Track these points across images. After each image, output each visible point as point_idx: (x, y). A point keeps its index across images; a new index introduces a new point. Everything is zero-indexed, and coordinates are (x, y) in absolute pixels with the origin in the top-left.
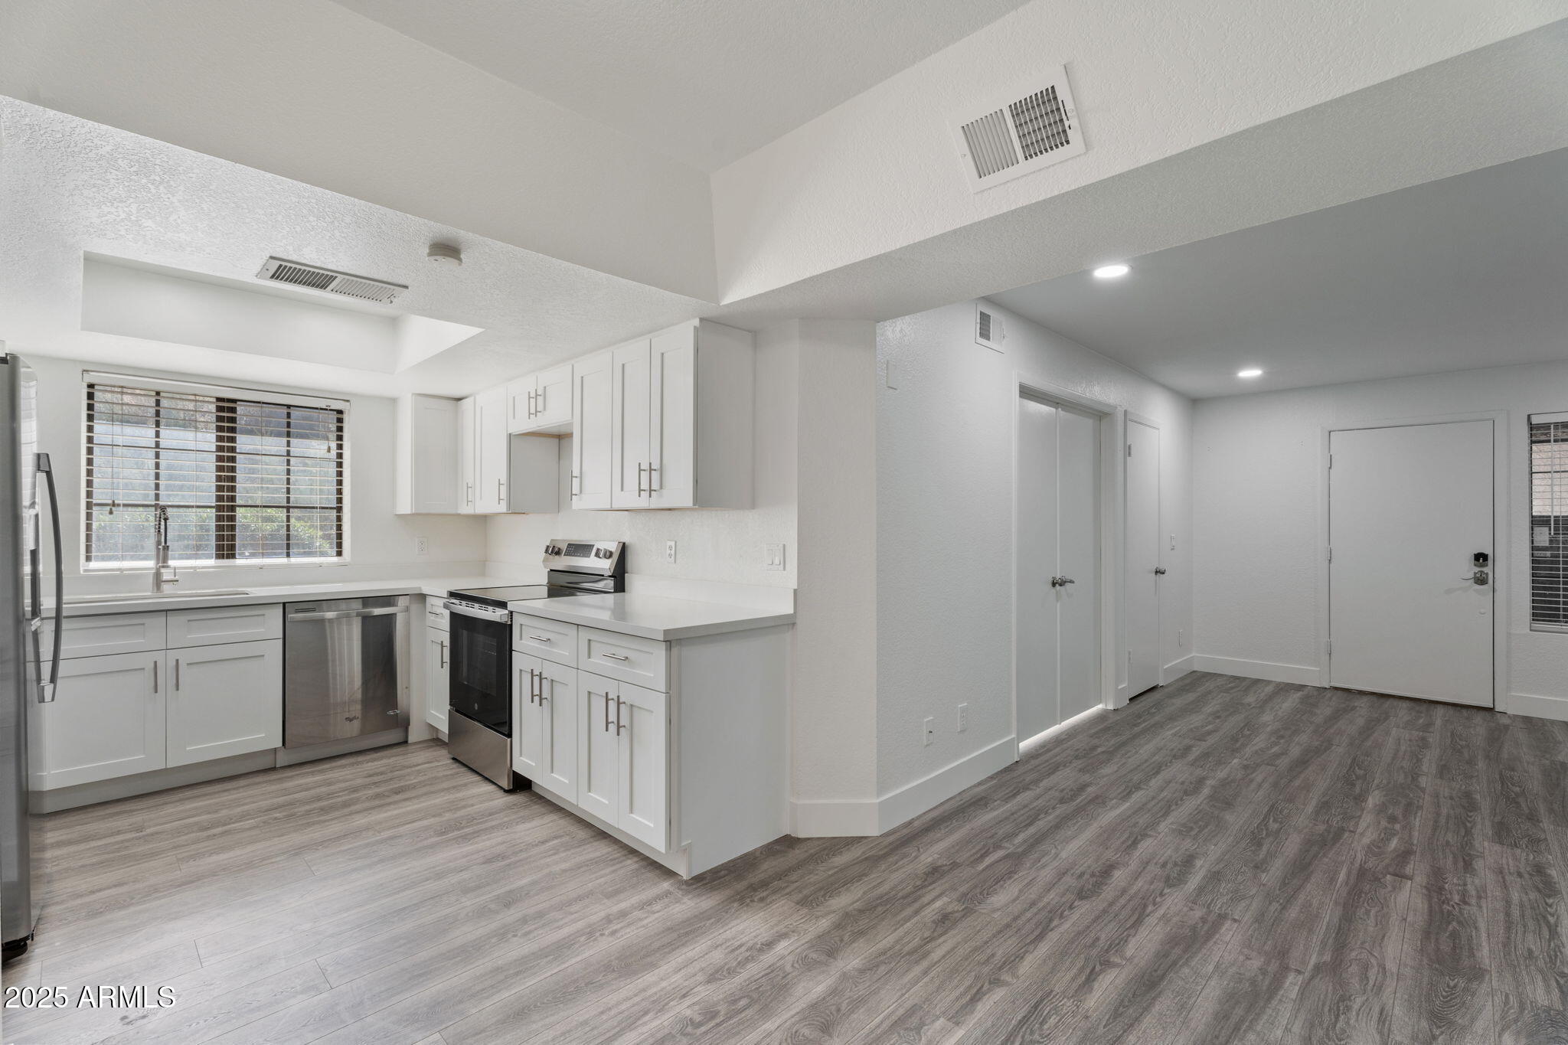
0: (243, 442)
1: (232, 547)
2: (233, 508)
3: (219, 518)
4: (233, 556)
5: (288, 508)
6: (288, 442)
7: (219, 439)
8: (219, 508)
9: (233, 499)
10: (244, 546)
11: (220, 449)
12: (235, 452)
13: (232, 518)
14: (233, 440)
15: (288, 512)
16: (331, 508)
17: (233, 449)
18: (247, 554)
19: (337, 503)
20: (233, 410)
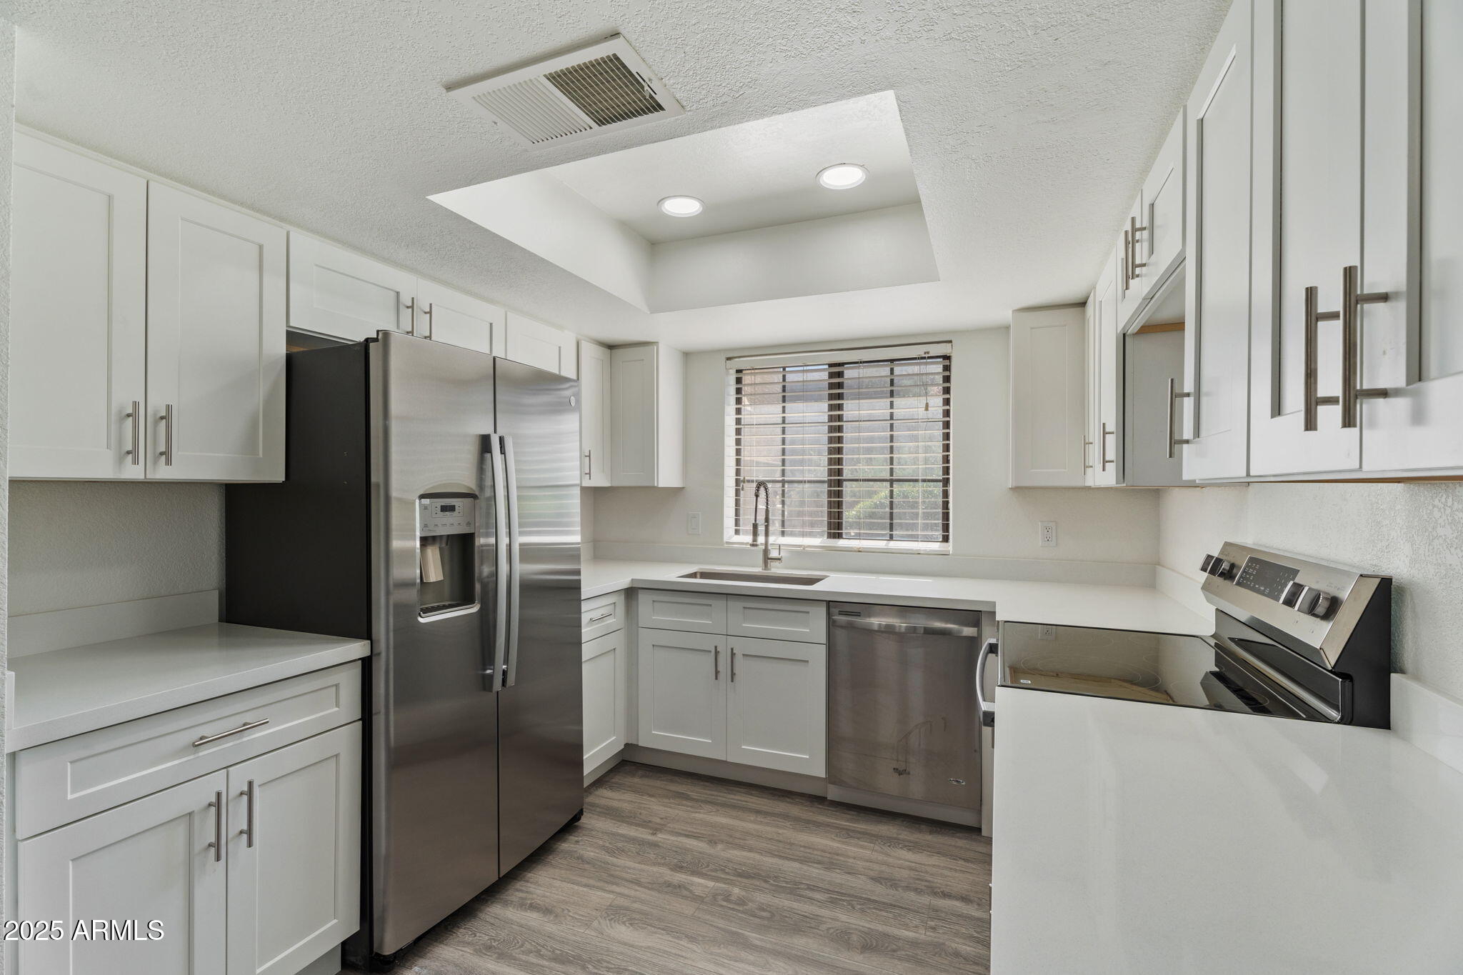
0: (851, 409)
1: (839, 526)
2: (839, 483)
3: (830, 494)
4: (839, 536)
5: (892, 482)
6: (892, 403)
7: (831, 408)
8: (830, 483)
9: (840, 472)
10: (851, 526)
11: (831, 418)
12: (842, 421)
13: (839, 494)
14: (840, 407)
15: (891, 486)
16: (939, 481)
17: (840, 418)
18: (853, 534)
19: (943, 475)
20: (840, 375)
